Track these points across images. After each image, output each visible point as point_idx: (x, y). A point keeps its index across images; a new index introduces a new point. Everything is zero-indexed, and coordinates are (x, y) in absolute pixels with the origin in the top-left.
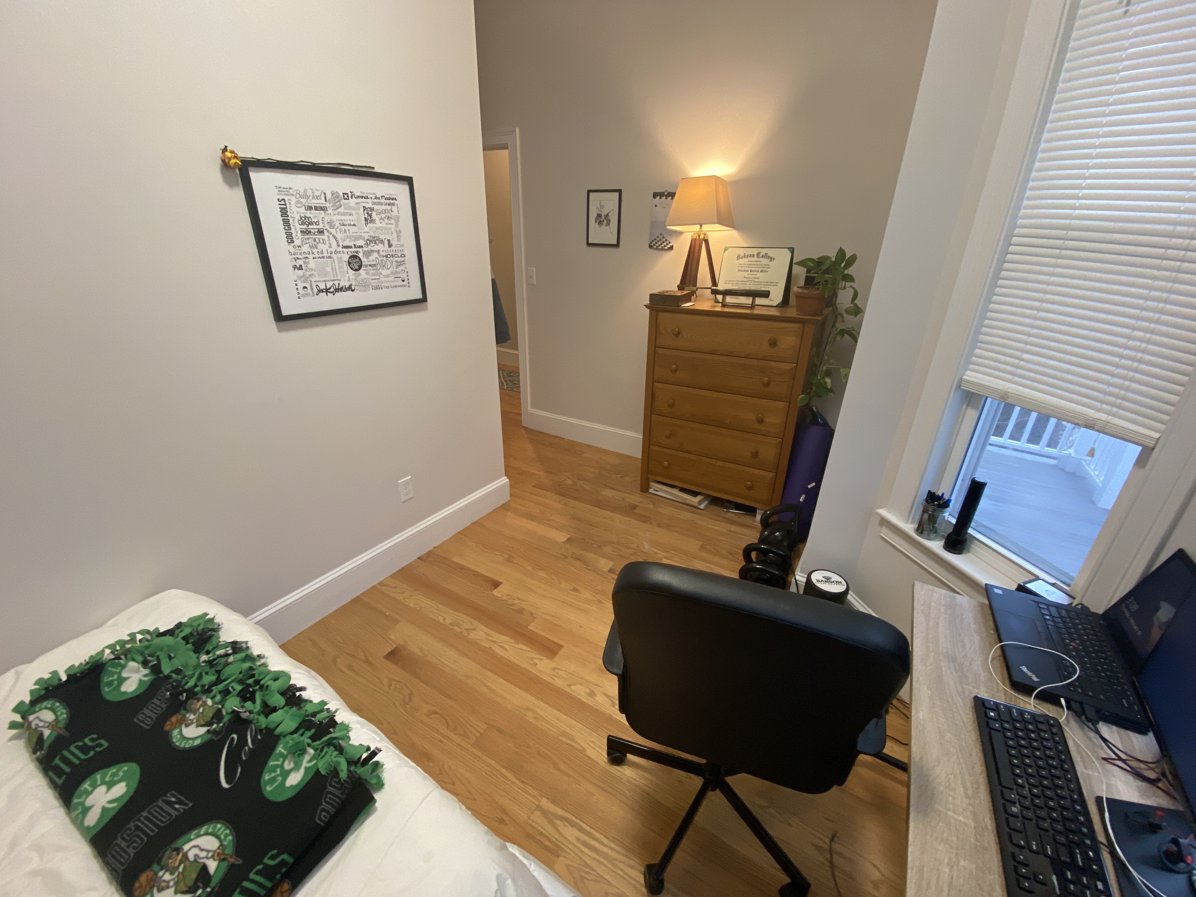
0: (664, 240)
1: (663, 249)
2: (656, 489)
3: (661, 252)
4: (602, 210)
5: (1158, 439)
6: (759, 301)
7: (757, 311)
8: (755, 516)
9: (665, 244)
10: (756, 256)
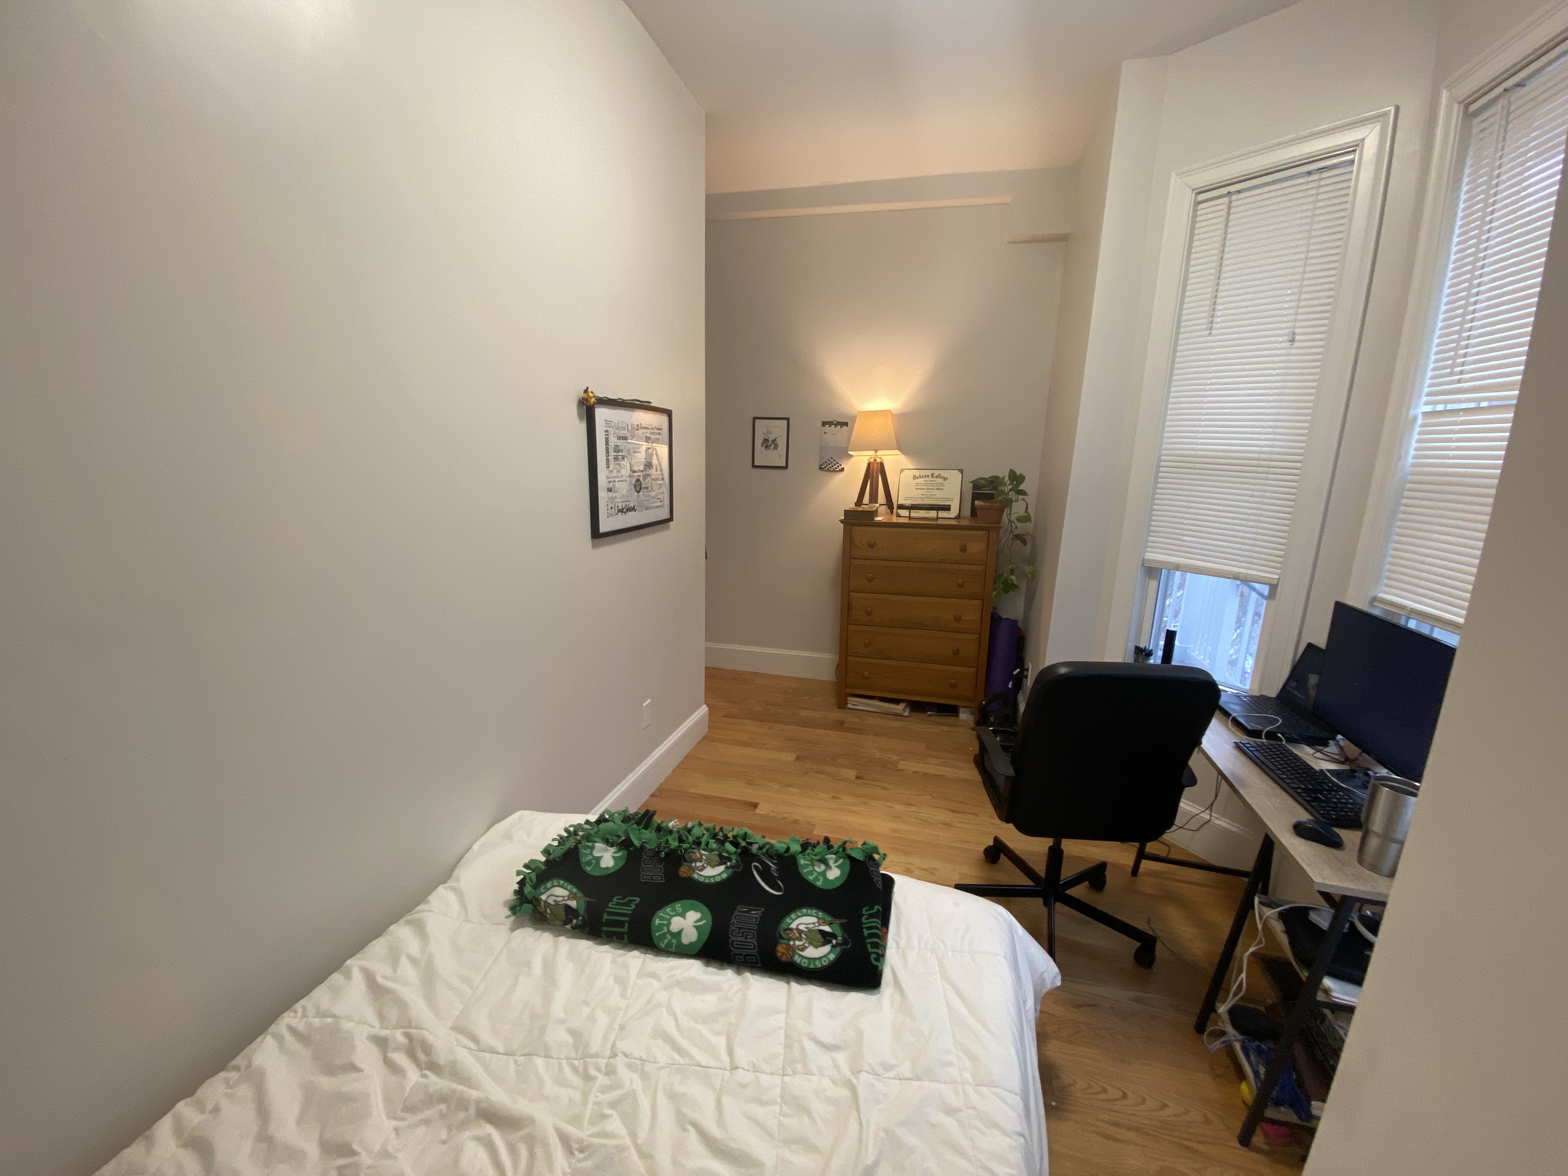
0: (835, 463)
1: (834, 471)
2: (854, 703)
3: (834, 474)
4: (769, 435)
5: (1279, 579)
6: (942, 514)
7: (940, 522)
8: (958, 716)
9: (836, 466)
10: (930, 476)
